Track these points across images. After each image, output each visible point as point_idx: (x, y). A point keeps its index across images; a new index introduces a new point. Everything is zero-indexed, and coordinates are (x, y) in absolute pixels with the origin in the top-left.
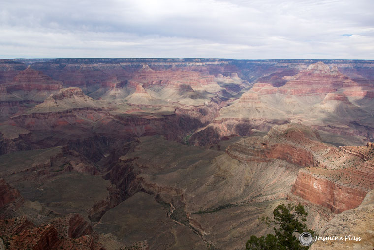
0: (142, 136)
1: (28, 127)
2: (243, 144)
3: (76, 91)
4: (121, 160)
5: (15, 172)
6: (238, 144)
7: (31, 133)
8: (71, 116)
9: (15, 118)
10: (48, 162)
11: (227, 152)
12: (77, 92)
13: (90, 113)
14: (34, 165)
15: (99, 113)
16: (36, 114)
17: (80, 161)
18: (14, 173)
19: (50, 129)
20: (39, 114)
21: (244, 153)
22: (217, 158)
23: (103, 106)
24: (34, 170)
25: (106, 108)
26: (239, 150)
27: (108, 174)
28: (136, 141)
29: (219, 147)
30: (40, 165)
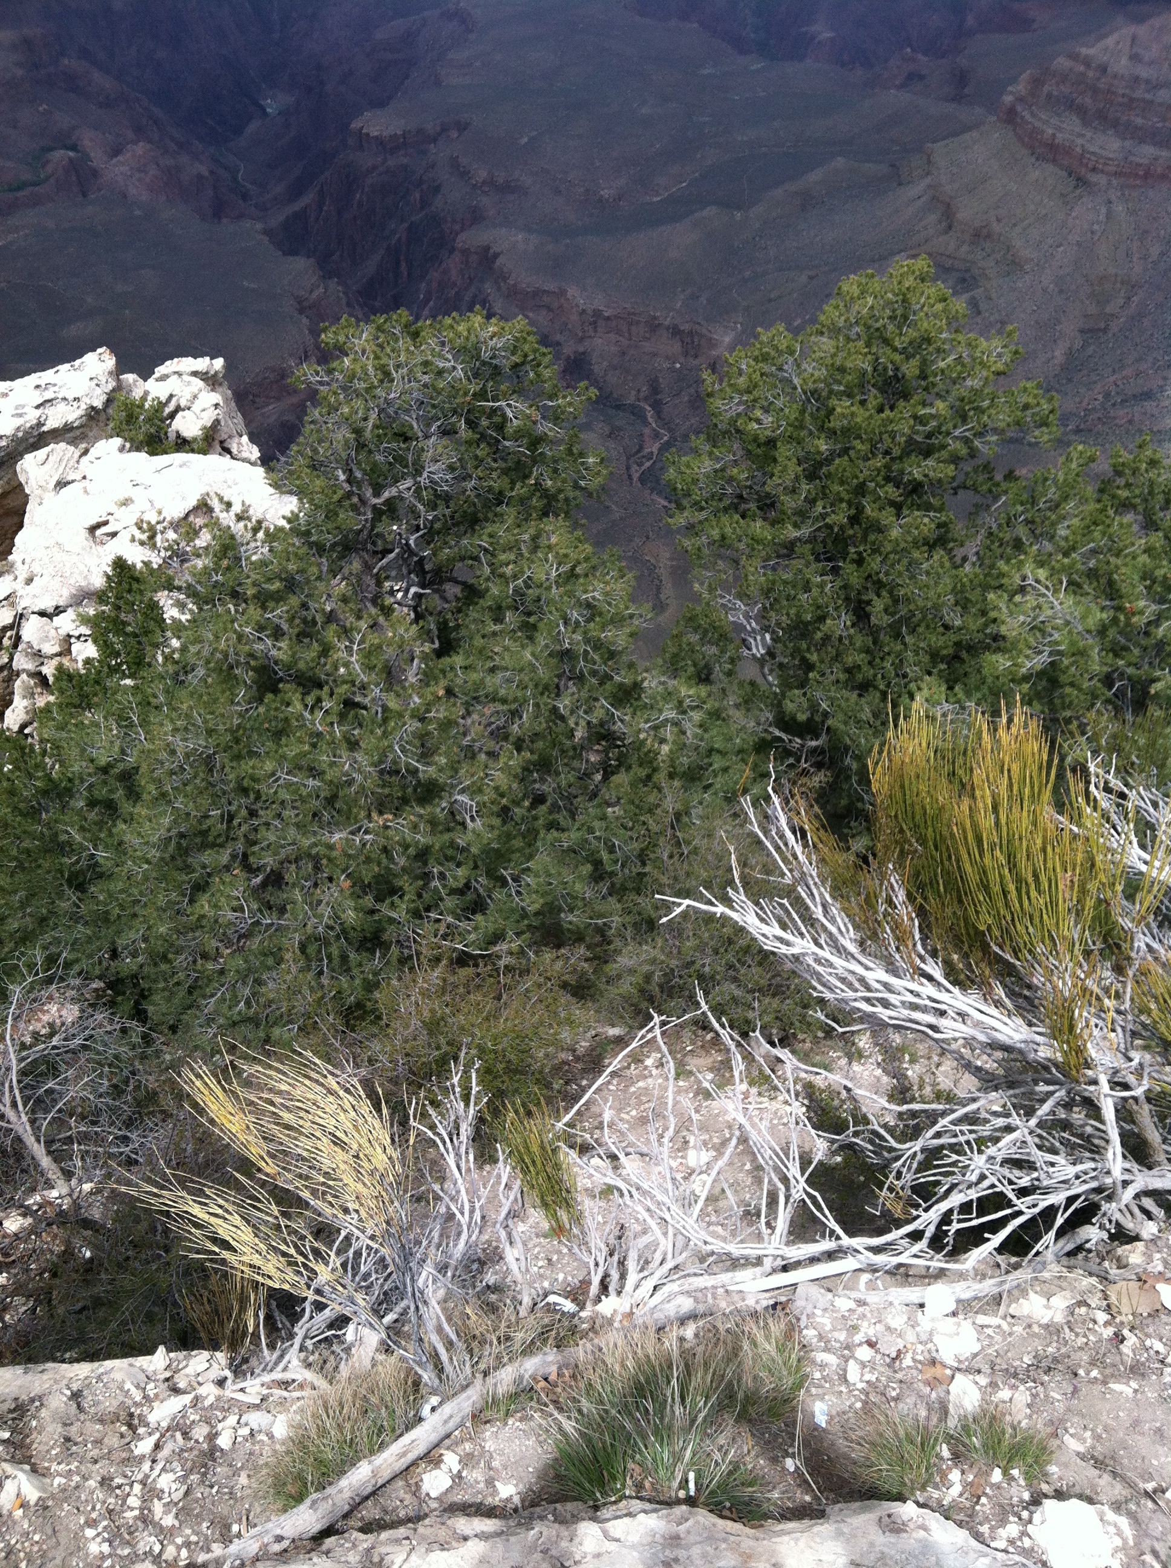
2: (1122, 65)
4: (362, 138)
6: (1087, 62)
11: (1012, 112)
21: (1115, 124)
22: (939, 150)
26: (1088, 101)
27: (295, 216)
28: (451, 17)
29: (961, 79)
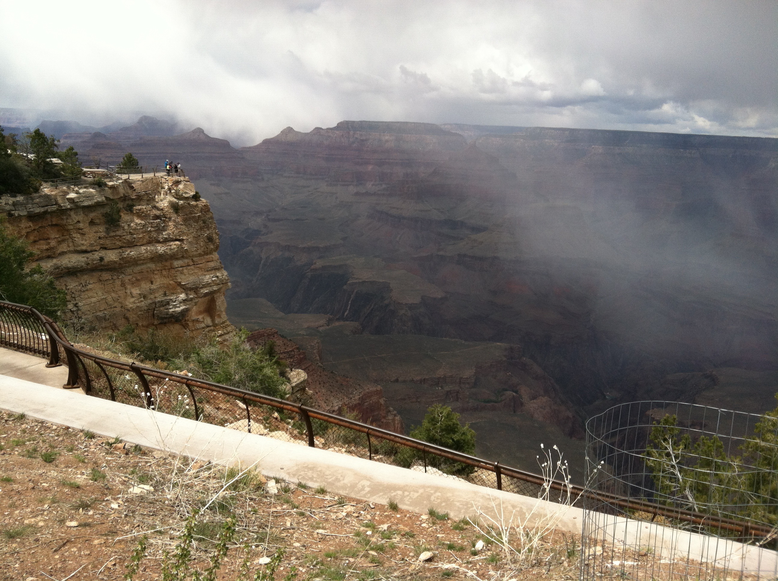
1: (443, 283)
4: (650, 419)
5: (400, 379)
7: (446, 298)
9: (421, 258)
10: (468, 373)
14: (441, 373)
16: (465, 256)
17: (542, 392)
18: (397, 381)
19: (486, 297)
20: (472, 257)
24: (437, 384)
30: (451, 377)
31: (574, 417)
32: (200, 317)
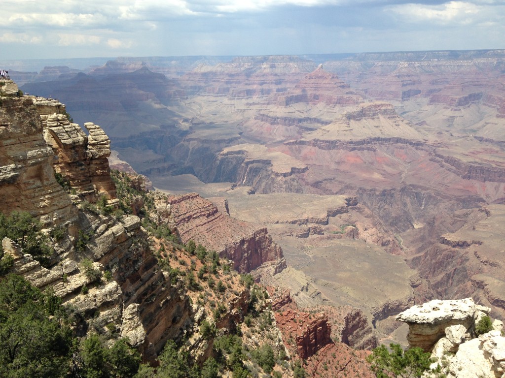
0: (495, 202)
1: (305, 158)
3: (383, 108)
5: (280, 221)
7: (307, 169)
8: (368, 149)
9: (290, 144)
10: (323, 215)
12: (385, 111)
13: (401, 148)
14: (305, 217)
15: (417, 149)
16: (318, 140)
17: (371, 226)
18: (277, 222)
19: (333, 166)
20: (323, 141)
23: (426, 138)
24: (303, 223)
25: (430, 142)
27: (417, 258)
28: (482, 211)
30: (312, 218)
31: (393, 240)
32: (31, 181)
